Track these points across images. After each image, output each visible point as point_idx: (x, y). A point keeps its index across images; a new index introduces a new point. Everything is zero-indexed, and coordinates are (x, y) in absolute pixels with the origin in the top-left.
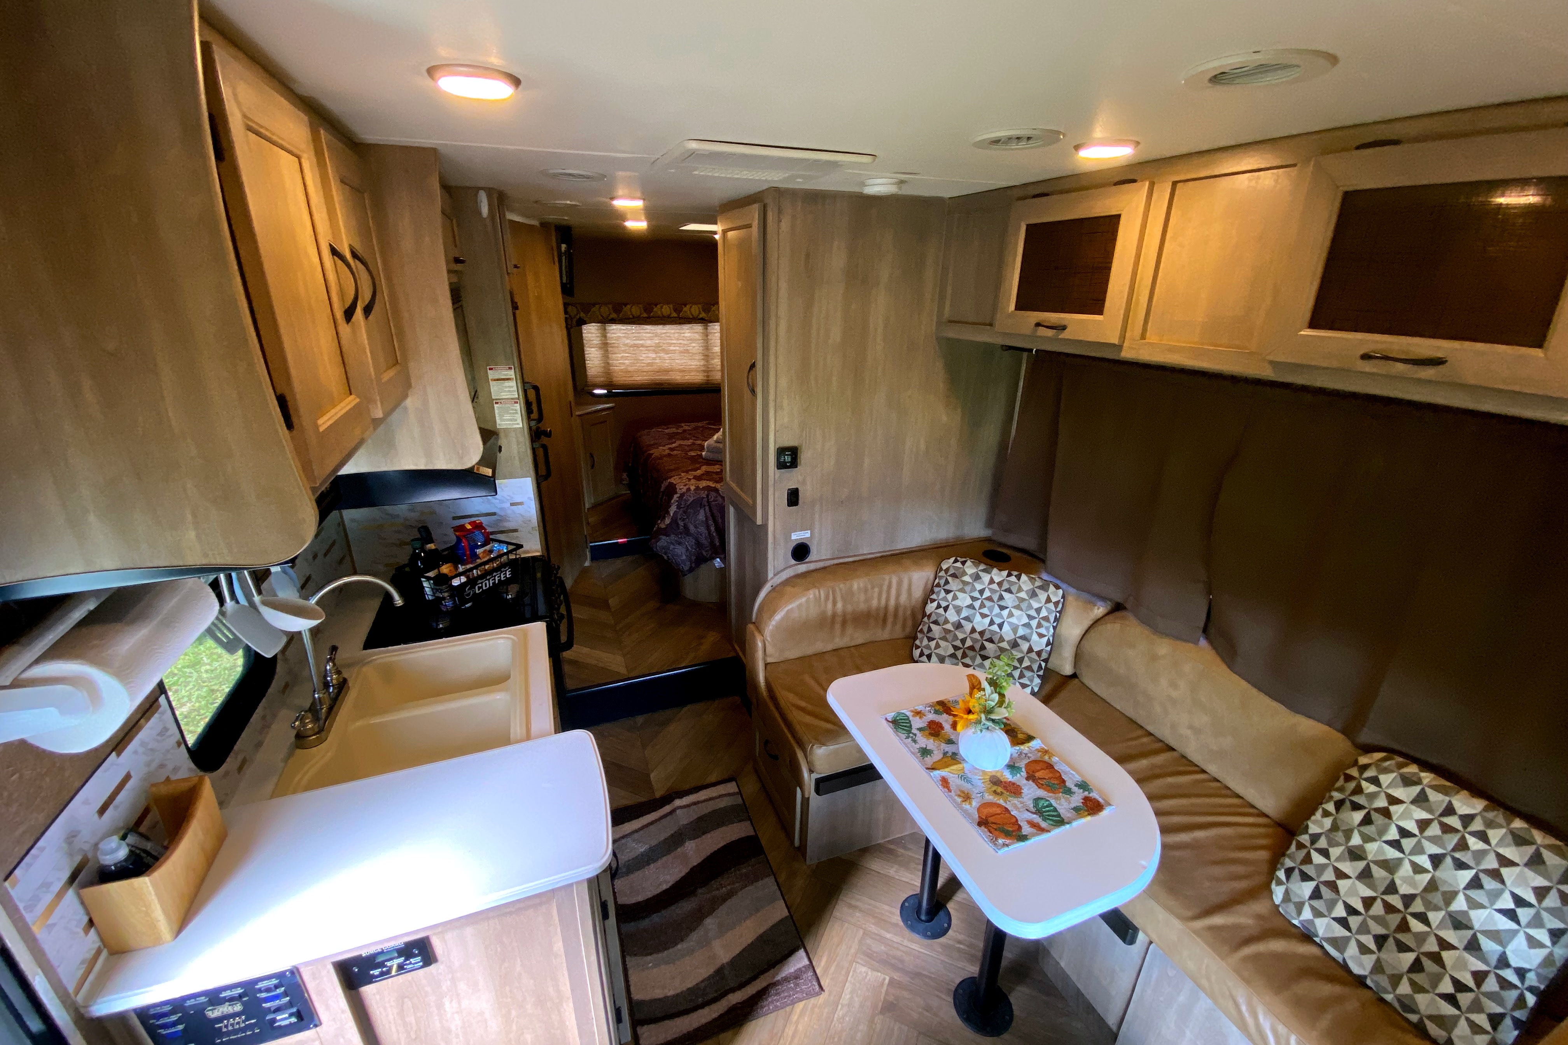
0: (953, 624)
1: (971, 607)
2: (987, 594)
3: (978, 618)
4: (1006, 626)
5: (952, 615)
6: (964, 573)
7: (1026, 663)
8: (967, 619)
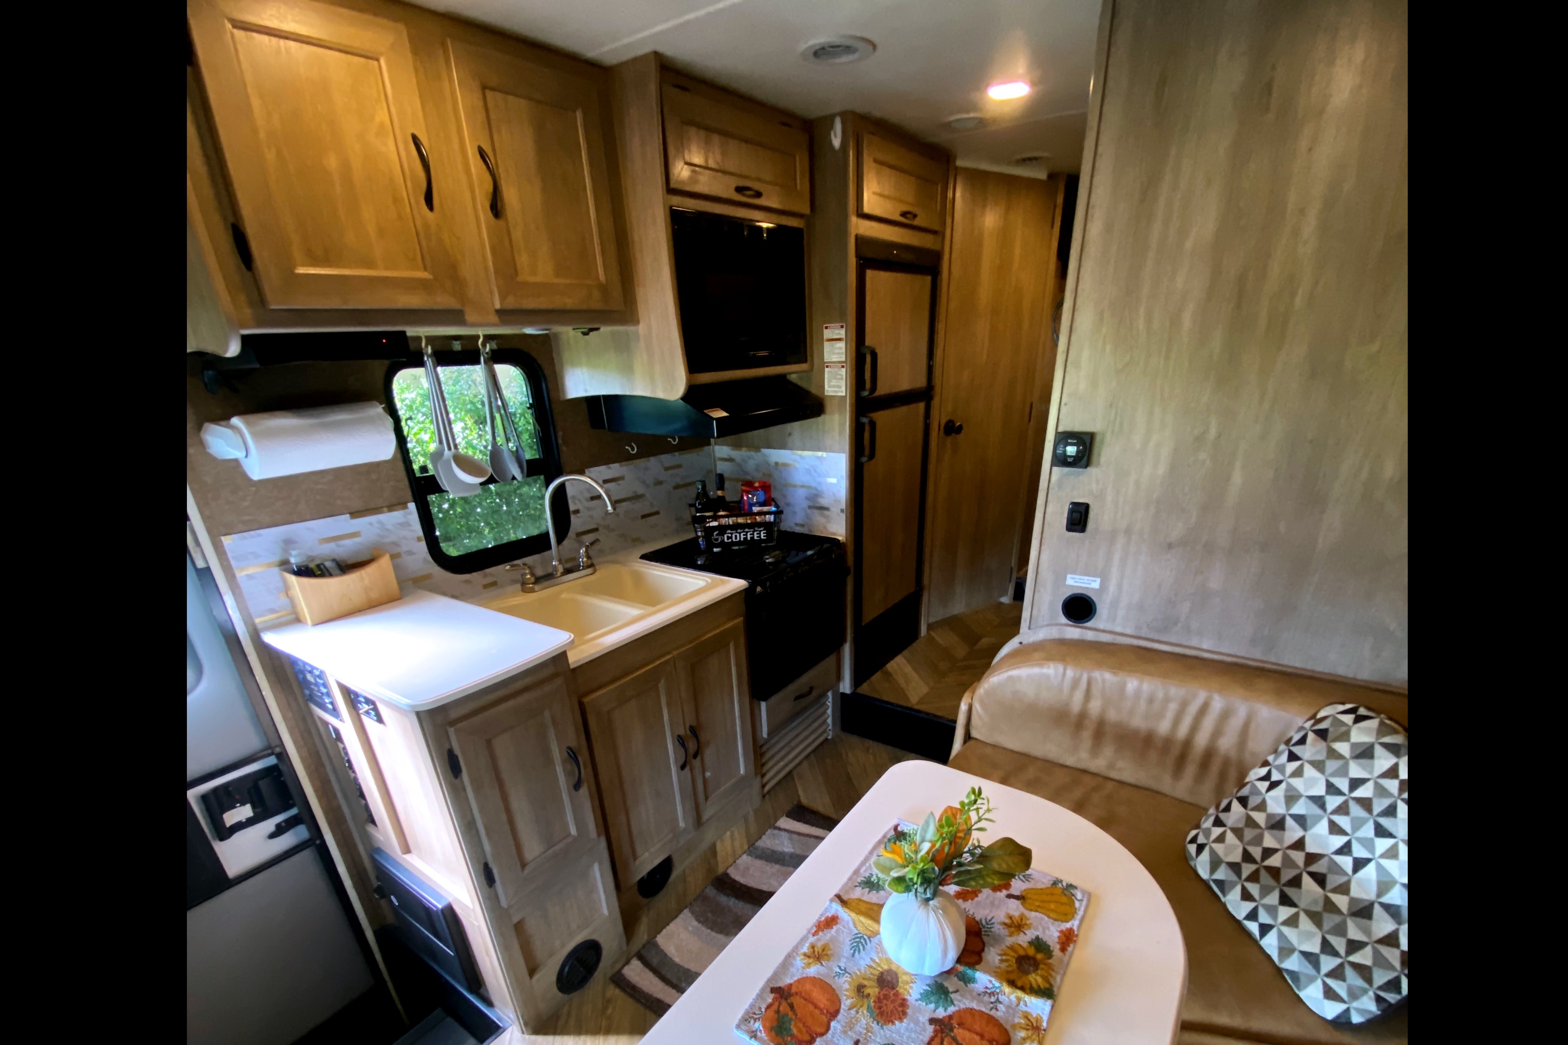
0: (1270, 816)
1: (1319, 801)
2: (1364, 792)
3: (1322, 827)
4: (1369, 871)
5: (1275, 801)
6: (1344, 736)
7: (1363, 957)
8: (1301, 820)
